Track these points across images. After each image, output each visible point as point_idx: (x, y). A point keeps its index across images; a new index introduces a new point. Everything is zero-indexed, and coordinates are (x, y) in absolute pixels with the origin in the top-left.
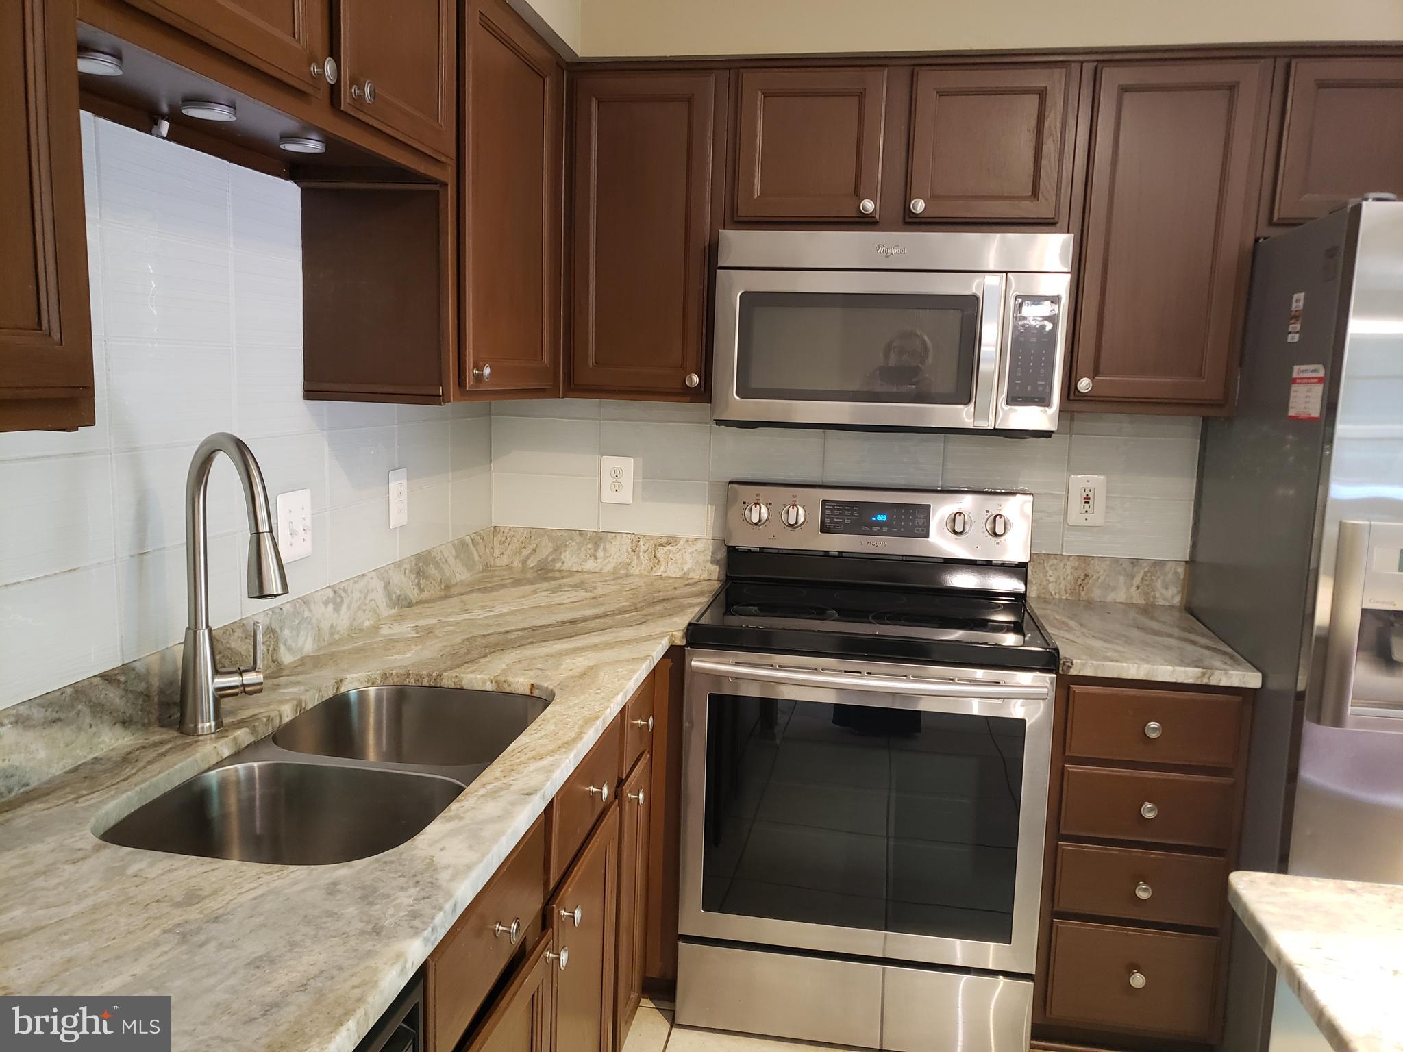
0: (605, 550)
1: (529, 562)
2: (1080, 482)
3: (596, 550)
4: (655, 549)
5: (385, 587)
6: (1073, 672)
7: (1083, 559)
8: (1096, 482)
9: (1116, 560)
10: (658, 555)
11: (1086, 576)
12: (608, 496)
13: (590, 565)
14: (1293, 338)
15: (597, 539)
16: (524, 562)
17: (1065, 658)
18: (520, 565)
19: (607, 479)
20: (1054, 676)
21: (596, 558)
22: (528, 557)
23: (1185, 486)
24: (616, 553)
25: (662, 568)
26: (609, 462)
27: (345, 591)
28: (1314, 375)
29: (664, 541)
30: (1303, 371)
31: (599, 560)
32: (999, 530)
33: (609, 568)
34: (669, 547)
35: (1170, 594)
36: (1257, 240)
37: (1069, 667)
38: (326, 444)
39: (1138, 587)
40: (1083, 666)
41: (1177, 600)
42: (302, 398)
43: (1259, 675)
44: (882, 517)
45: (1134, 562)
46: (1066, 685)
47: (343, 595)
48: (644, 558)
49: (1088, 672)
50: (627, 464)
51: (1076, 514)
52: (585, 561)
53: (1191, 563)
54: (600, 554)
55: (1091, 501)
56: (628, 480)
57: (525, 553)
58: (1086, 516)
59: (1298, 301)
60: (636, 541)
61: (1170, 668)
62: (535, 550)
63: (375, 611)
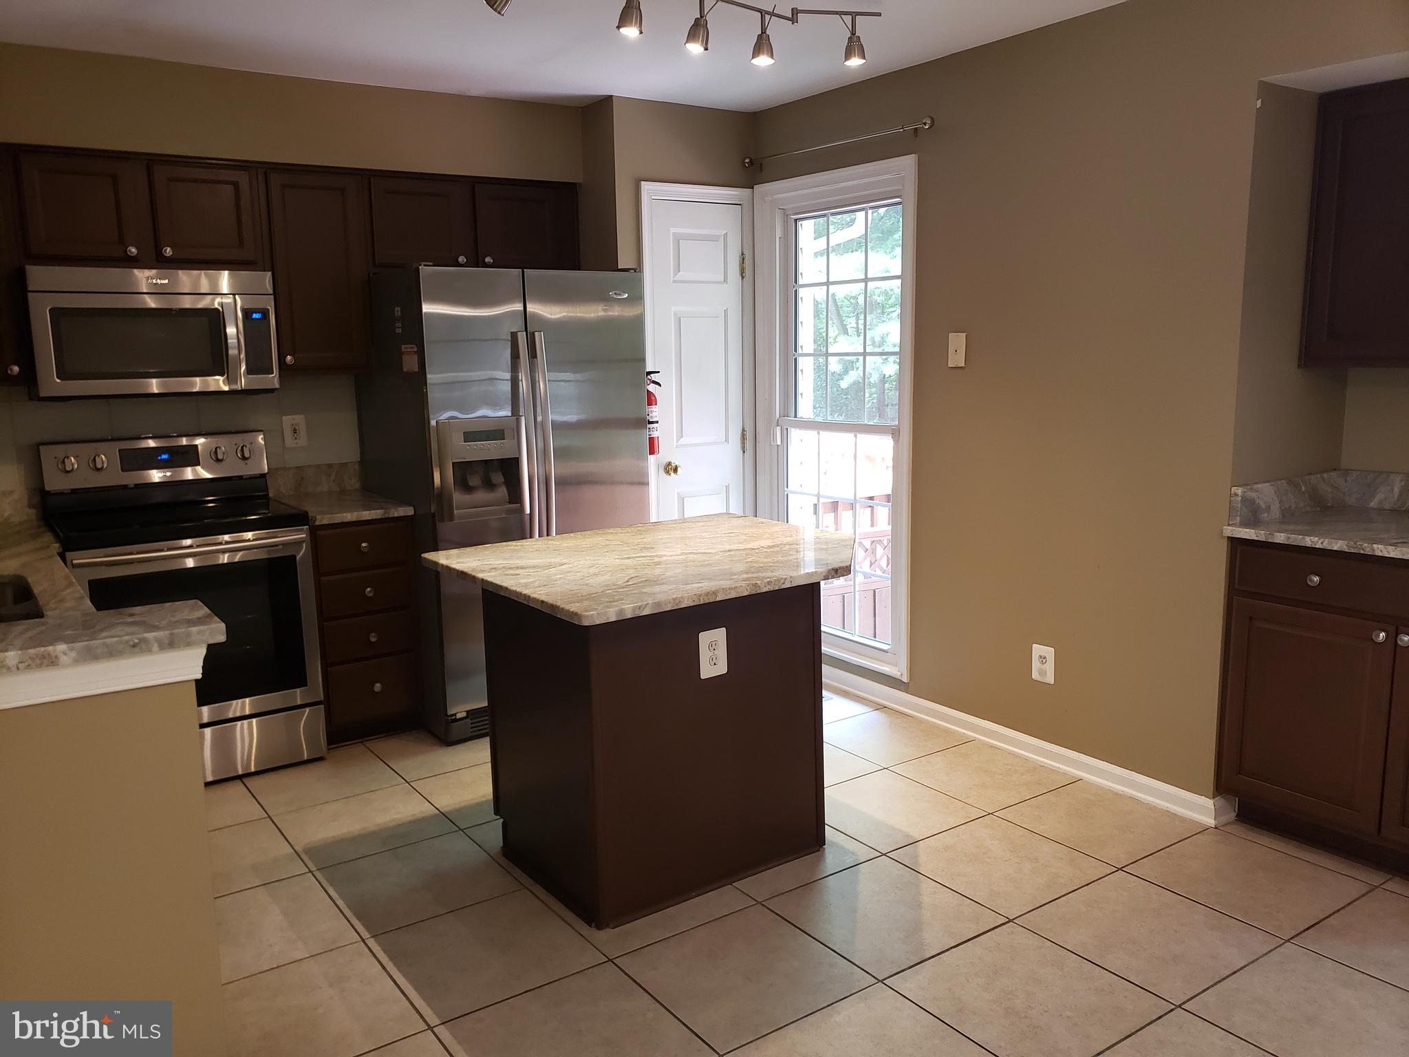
2: (288, 420)
6: (317, 523)
7: (300, 468)
8: (299, 419)
9: (318, 466)
11: (302, 478)
14: (399, 331)
17: (312, 517)
20: (308, 527)
23: (350, 417)
28: (412, 350)
30: (407, 348)
32: (247, 455)
35: (353, 483)
36: (369, 274)
37: (315, 521)
39: (334, 481)
40: (323, 520)
41: (358, 485)
43: (412, 508)
44: (165, 457)
45: (330, 466)
46: (314, 531)
49: (325, 522)
51: (289, 441)
53: (362, 462)
55: (297, 431)
58: (296, 441)
59: (398, 311)
61: (368, 512)
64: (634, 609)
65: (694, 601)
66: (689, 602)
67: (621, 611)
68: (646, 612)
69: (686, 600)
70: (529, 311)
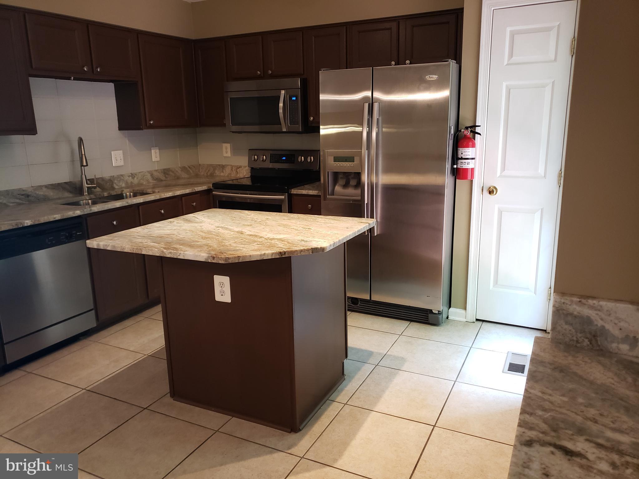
0: (225, 170)
1: (208, 174)
3: (223, 170)
4: (237, 169)
5: (151, 175)
10: (238, 171)
12: (225, 155)
13: (222, 174)
15: (223, 167)
16: (207, 174)
17: (290, 189)
18: (206, 174)
19: (224, 150)
20: (287, 193)
21: (223, 172)
22: (208, 172)
24: (228, 171)
25: (239, 175)
26: (225, 145)
27: (136, 175)
29: (238, 167)
31: (224, 173)
32: (312, 161)
33: (226, 175)
34: (240, 169)
38: (127, 141)
40: (294, 191)
42: (118, 130)
44: (284, 158)
46: (291, 196)
47: (135, 175)
48: (234, 172)
49: (295, 193)
50: (228, 145)
52: (221, 173)
54: (224, 171)
56: (229, 150)
57: (207, 171)
60: (232, 167)
61: (312, 191)
62: (209, 170)
63: (147, 181)
64: (104, 245)
65: (131, 250)
66: (129, 250)
67: (98, 245)
68: (109, 248)
69: (127, 248)
70: (374, 97)
